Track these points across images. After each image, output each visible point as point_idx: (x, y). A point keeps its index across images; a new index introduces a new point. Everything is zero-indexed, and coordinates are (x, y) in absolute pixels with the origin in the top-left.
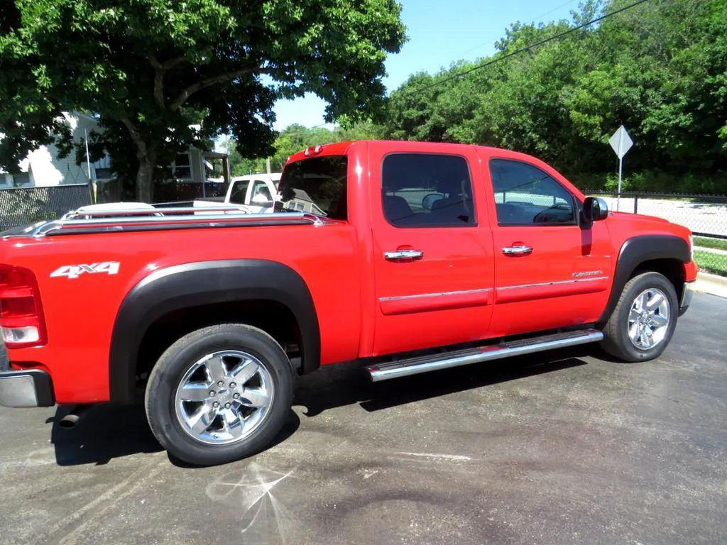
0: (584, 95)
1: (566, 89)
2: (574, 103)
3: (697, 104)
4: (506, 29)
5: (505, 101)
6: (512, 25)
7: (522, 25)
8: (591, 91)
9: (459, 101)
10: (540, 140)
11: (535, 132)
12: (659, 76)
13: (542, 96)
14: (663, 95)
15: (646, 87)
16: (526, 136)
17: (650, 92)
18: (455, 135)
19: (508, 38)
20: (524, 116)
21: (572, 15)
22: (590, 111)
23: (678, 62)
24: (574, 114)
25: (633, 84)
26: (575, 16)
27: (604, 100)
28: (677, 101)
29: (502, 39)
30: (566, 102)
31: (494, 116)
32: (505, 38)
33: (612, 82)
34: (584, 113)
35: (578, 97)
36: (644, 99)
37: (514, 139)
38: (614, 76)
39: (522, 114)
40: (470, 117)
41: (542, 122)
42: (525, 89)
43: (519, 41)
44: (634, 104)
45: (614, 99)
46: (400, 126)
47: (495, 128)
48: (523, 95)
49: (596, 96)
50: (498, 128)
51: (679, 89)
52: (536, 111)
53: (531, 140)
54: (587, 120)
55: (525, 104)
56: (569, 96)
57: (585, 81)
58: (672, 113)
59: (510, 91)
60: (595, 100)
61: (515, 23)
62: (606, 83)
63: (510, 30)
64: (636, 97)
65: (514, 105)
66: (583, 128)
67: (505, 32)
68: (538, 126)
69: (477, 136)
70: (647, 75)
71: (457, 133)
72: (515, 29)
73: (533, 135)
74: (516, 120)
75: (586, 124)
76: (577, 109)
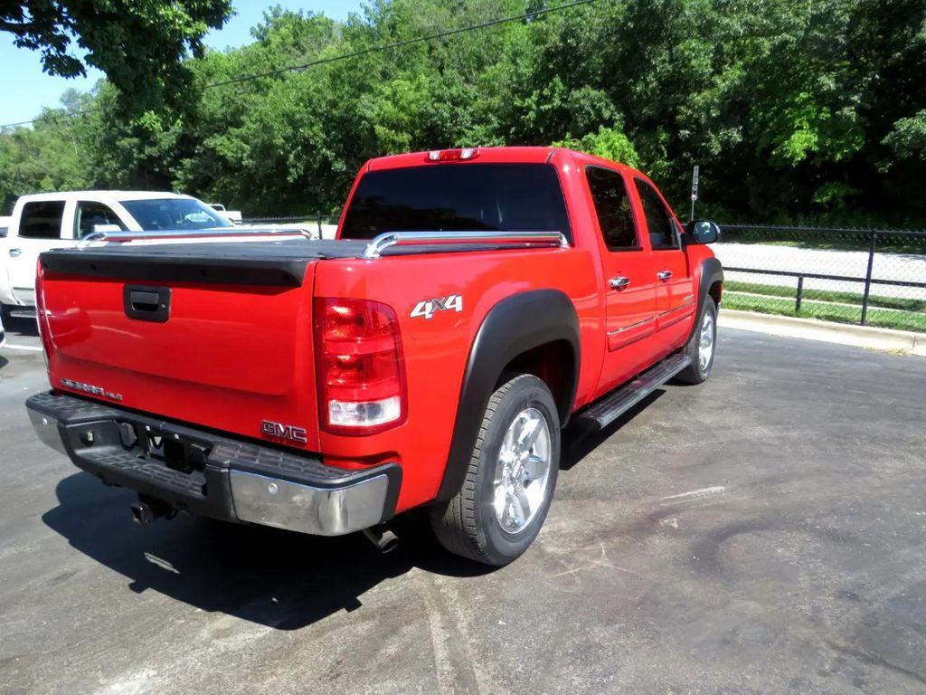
0: (388, 106)
1: (365, 98)
2: (378, 115)
3: (509, 127)
4: (264, 13)
5: (289, 106)
6: (271, 8)
7: (284, 11)
8: (395, 103)
9: (220, 103)
10: (336, 159)
11: (329, 148)
12: (465, 93)
13: (333, 104)
14: (472, 114)
15: (456, 104)
16: (318, 153)
17: (459, 110)
18: (218, 148)
19: (267, 25)
20: (315, 128)
21: (364, 10)
22: (396, 127)
23: (485, 80)
24: (380, 130)
25: (440, 99)
26: (367, 11)
27: (410, 115)
28: (488, 122)
29: (259, 25)
30: (369, 114)
31: (276, 126)
32: (264, 24)
33: (418, 94)
34: (390, 129)
35: (381, 109)
36: (454, 116)
37: (305, 157)
38: (418, 88)
39: (312, 125)
40: (239, 124)
41: (335, 136)
42: (314, 94)
43: (283, 30)
44: (444, 120)
45: (421, 115)
46: (129, 132)
47: (279, 141)
48: (310, 101)
49: (402, 109)
50: (283, 141)
51: (489, 109)
52: (329, 122)
53: (325, 158)
54: (395, 138)
55: (314, 113)
56: (369, 107)
57: (388, 91)
58: (486, 136)
59: (293, 95)
60: (402, 115)
61: (274, 6)
62: (412, 95)
63: (270, 15)
64: (446, 115)
65: (302, 113)
66: (390, 146)
67: (263, 16)
68: (332, 141)
69: (252, 152)
70: (454, 91)
71: (221, 145)
72: (276, 14)
73: (328, 152)
74: (305, 132)
75: (393, 142)
76: (382, 123)
